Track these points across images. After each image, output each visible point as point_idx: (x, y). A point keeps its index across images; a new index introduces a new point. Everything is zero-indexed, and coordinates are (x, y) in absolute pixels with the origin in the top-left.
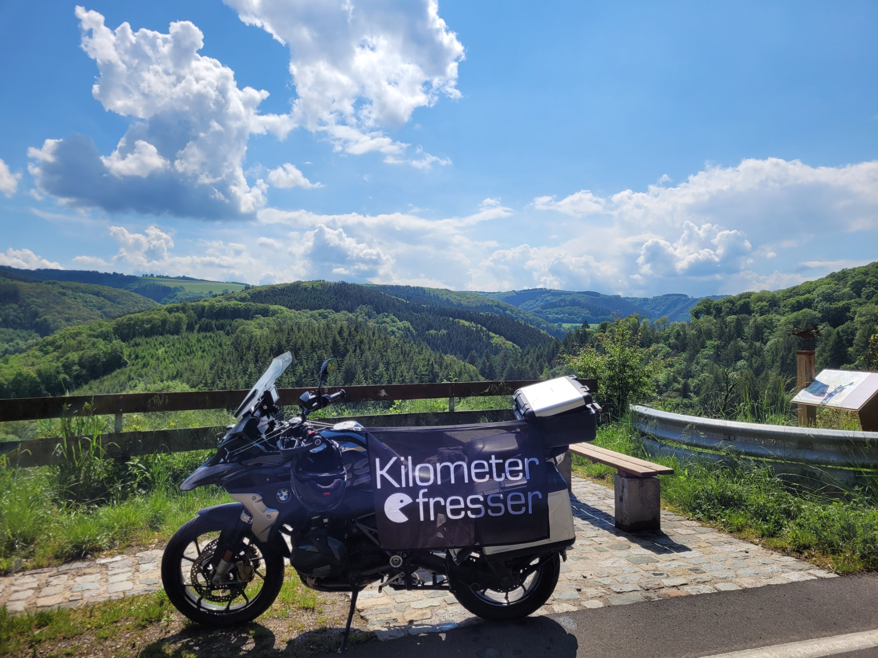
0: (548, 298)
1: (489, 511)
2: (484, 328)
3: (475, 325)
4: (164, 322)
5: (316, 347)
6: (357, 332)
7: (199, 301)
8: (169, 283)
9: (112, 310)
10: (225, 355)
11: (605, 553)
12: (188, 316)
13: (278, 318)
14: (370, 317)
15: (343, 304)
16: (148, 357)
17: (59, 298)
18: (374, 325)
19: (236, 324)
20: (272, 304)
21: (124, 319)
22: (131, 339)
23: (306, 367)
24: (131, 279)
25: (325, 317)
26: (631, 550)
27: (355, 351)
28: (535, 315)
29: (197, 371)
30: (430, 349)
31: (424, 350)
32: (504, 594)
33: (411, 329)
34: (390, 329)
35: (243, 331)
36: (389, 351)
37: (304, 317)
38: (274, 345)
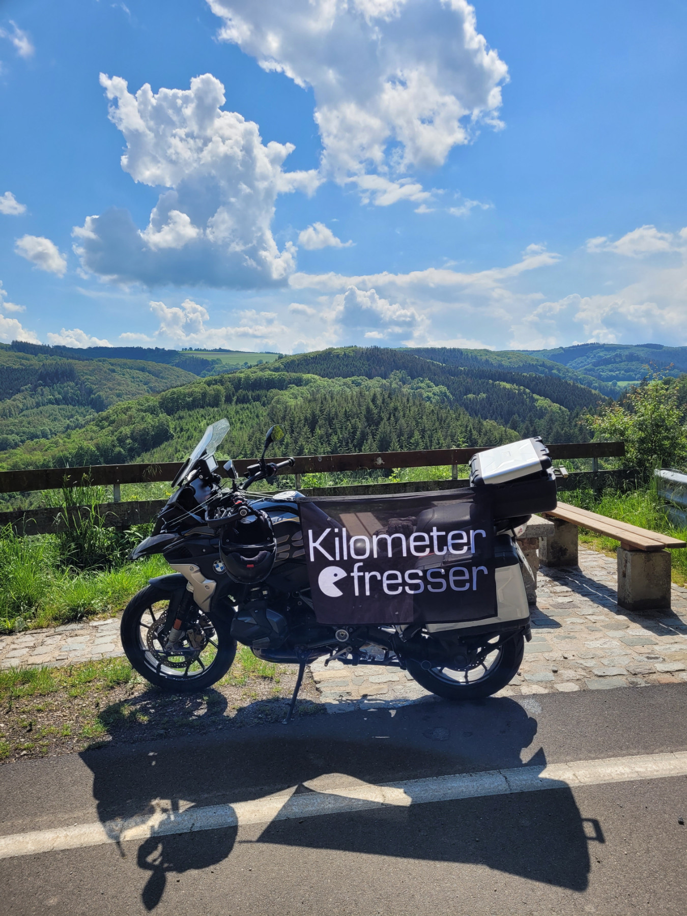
0: (601, 354)
1: (429, 587)
2: (528, 391)
3: (517, 387)
4: (204, 395)
5: (350, 416)
6: (391, 399)
7: (235, 373)
8: (207, 356)
9: (157, 384)
10: (262, 426)
11: (596, 633)
12: (225, 388)
13: (311, 387)
14: (404, 383)
15: (376, 370)
16: (192, 430)
17: (109, 374)
18: (409, 391)
19: (271, 394)
20: (305, 373)
21: (168, 393)
22: (176, 413)
23: (341, 436)
24: (172, 353)
25: (358, 385)
26: (628, 631)
27: (389, 419)
28: (586, 374)
29: (237, 443)
30: (468, 414)
31: (461, 416)
32: (464, 673)
33: (448, 394)
34: (425, 395)
35: (278, 402)
36: (424, 417)
37: (336, 385)
38: (308, 415)
